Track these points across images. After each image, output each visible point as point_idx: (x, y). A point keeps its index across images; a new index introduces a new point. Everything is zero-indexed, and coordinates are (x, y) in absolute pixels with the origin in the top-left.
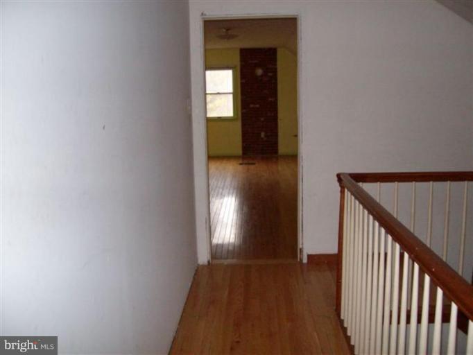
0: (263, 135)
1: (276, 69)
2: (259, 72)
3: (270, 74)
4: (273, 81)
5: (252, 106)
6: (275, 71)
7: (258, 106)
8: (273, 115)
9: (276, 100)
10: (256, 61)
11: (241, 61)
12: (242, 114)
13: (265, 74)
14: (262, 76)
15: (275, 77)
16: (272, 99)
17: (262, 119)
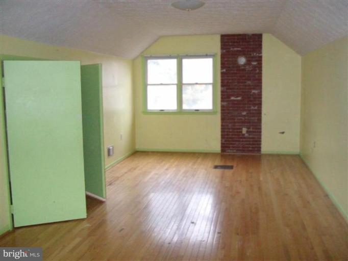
0: (244, 130)
1: (261, 57)
2: (242, 60)
3: (255, 63)
4: (258, 71)
5: (232, 98)
6: (259, 60)
7: (239, 98)
8: (256, 108)
9: (261, 92)
10: (239, 49)
11: (222, 48)
12: (222, 107)
13: (249, 62)
14: (245, 65)
15: (260, 66)
16: (256, 92)
17: (244, 113)
